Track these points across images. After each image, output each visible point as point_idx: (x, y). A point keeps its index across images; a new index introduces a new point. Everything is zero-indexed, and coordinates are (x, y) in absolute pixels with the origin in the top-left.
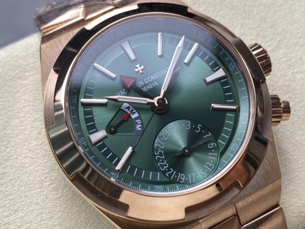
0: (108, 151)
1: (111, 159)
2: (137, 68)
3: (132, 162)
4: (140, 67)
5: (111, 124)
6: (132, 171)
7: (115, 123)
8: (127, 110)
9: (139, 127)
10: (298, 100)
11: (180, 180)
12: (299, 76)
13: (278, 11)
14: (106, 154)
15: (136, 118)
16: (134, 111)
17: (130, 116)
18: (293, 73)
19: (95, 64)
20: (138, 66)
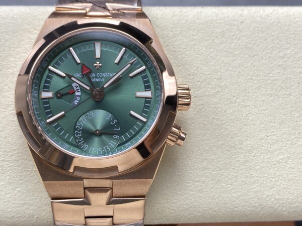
0: (49, 108)
1: (48, 113)
2: (97, 64)
3: (60, 122)
4: (99, 64)
5: (60, 92)
6: (56, 127)
7: (63, 92)
8: (75, 88)
9: (76, 102)
10: (206, 138)
11: (84, 148)
12: (216, 122)
13: (230, 70)
14: (46, 108)
15: (78, 96)
16: (79, 90)
17: (74, 92)
18: (214, 118)
19: (71, 48)
20: (98, 63)
